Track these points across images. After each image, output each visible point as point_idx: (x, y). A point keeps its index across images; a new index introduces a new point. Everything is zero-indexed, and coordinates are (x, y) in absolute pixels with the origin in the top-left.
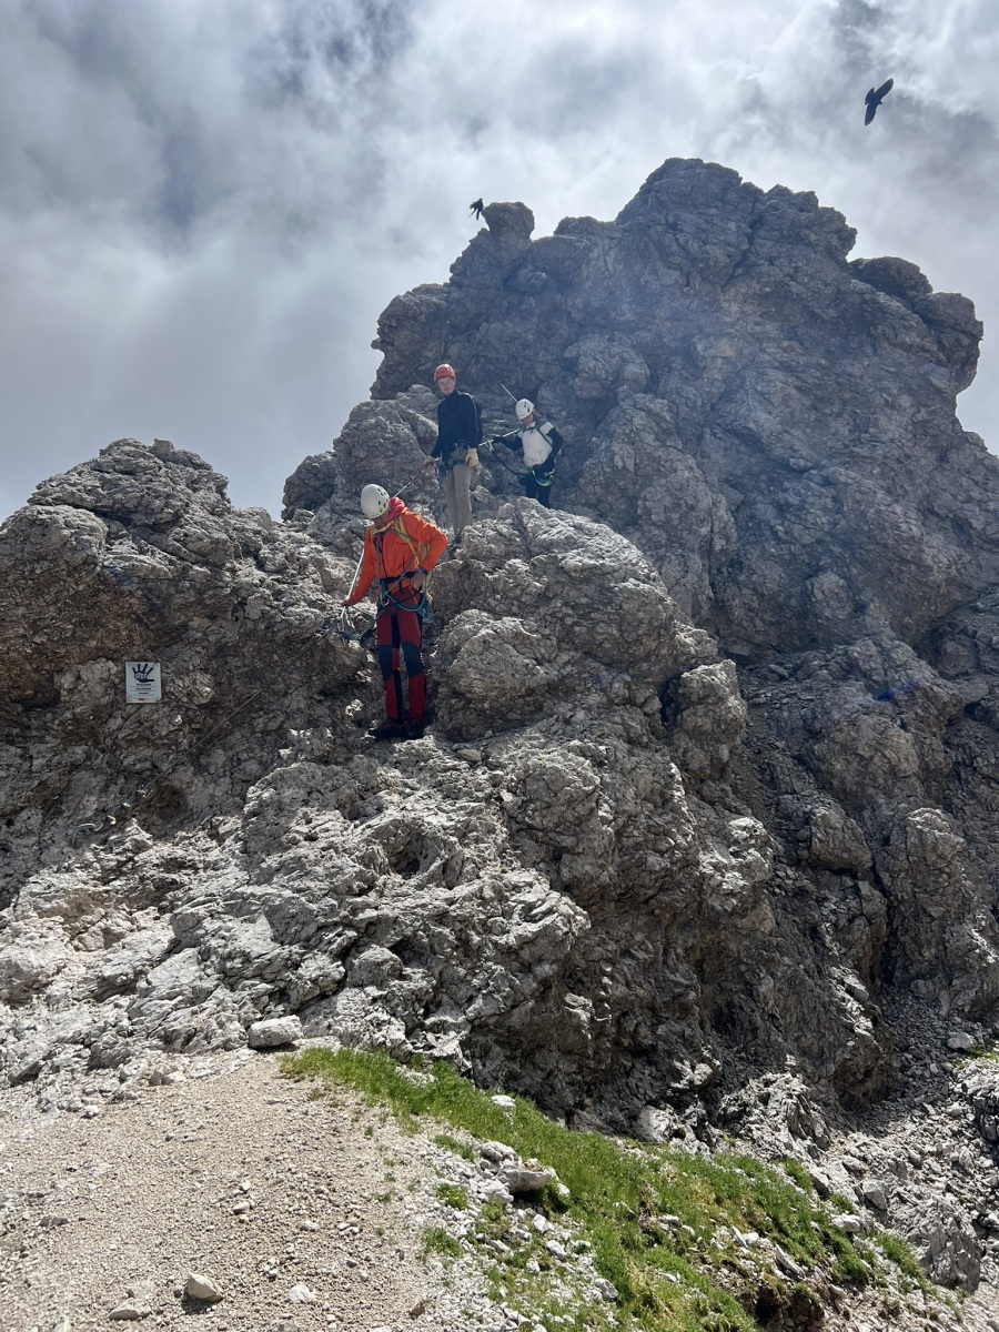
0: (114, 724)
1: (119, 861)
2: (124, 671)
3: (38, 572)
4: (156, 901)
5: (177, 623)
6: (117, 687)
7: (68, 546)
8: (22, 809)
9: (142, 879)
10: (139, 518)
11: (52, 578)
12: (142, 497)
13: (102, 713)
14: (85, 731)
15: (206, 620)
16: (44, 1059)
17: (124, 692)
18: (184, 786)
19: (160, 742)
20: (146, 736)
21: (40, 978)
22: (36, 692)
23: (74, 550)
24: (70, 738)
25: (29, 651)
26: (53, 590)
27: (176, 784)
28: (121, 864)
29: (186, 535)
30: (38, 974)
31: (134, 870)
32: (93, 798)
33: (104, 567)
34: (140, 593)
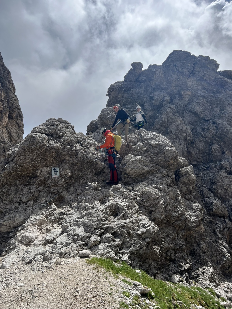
0: (49, 181)
1: (50, 213)
2: (51, 170)
3: (33, 148)
4: (58, 222)
5: (63, 159)
6: (50, 173)
7: (39, 142)
8: (29, 201)
9: (55, 217)
10: (55, 135)
11: (36, 149)
12: (56, 131)
13: (46, 179)
14: (42, 183)
15: (69, 158)
16: (33, 258)
17: (51, 174)
18: (64, 196)
19: (59, 185)
20: (56, 184)
21: (32, 240)
22: (32, 175)
23: (40, 143)
24: (39, 185)
25: (31, 165)
26: (36, 152)
27: (63, 195)
28: (50, 214)
29: (65, 139)
30: (32, 239)
31: (53, 215)
32: (44, 198)
33: (47, 146)
34: (55, 152)
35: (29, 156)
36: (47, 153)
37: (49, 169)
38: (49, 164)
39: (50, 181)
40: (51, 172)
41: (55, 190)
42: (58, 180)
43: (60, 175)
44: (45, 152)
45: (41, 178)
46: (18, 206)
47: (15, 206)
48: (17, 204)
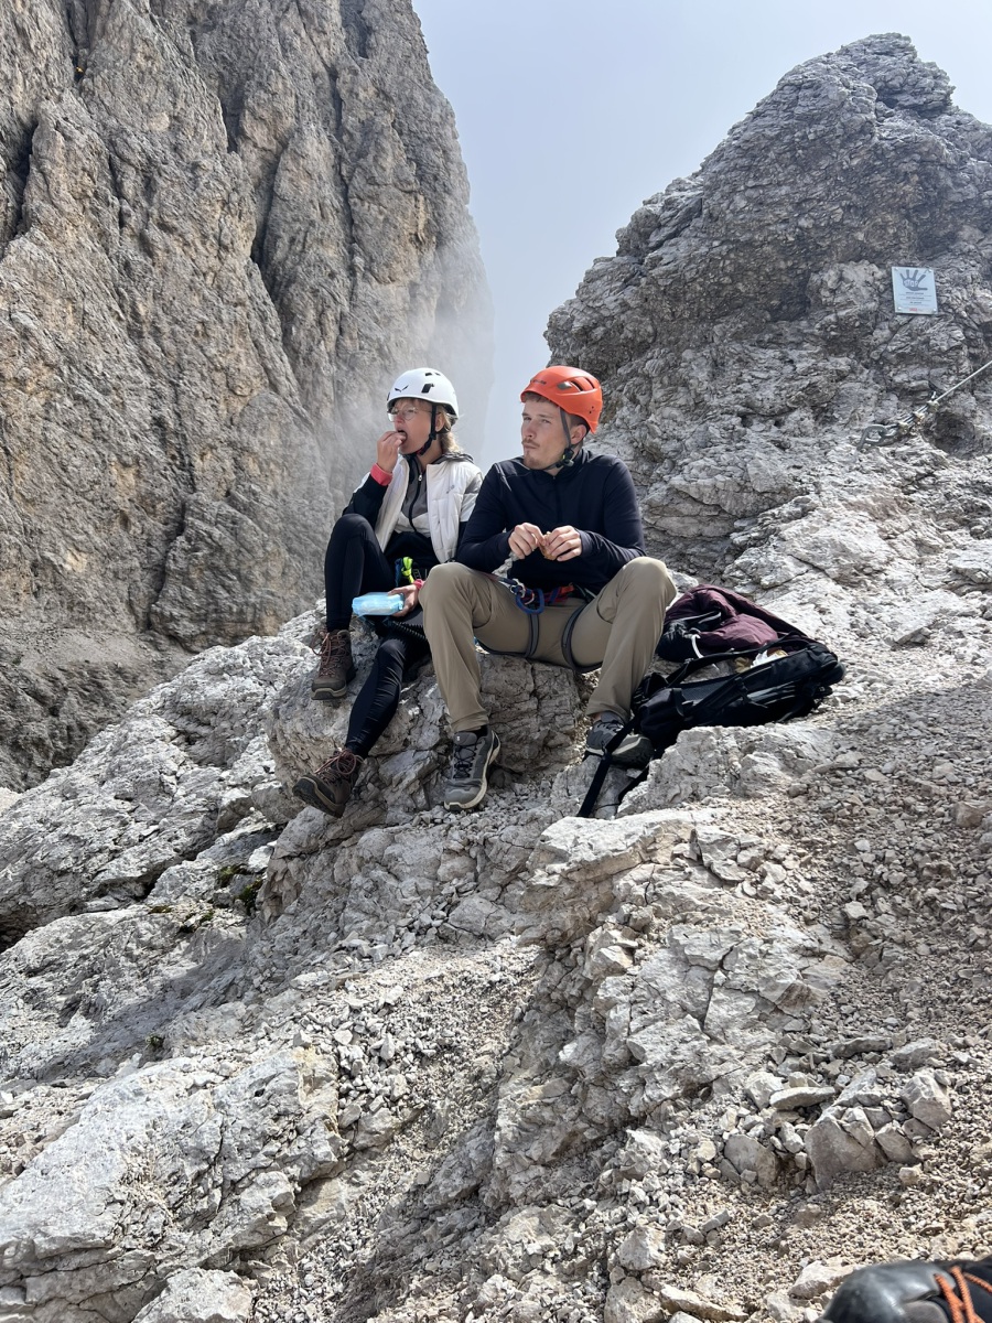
0: (881, 334)
2: (890, 274)
6: (884, 291)
8: (791, 410)
13: (869, 321)
14: (849, 338)
16: (929, 627)
17: (891, 302)
18: (968, 415)
19: (938, 359)
20: (921, 354)
22: (782, 303)
23: (852, 110)
24: (832, 346)
27: (958, 411)
31: (936, 485)
33: (881, 138)
34: (916, 178)
35: (784, 190)
36: (879, 178)
37: (880, 273)
38: (878, 248)
39: (887, 333)
40: (890, 286)
41: (915, 379)
42: (931, 330)
43: (940, 305)
44: (872, 169)
45: (842, 313)
46: (738, 428)
47: (726, 429)
48: (736, 420)
